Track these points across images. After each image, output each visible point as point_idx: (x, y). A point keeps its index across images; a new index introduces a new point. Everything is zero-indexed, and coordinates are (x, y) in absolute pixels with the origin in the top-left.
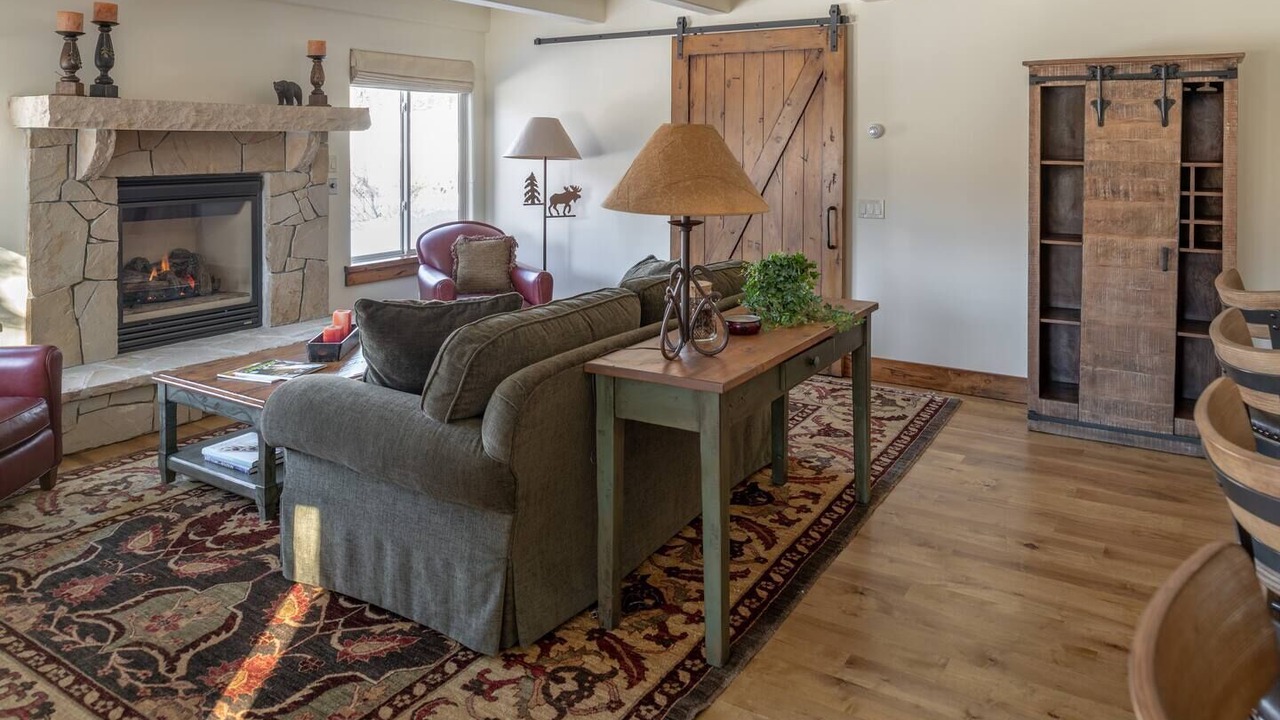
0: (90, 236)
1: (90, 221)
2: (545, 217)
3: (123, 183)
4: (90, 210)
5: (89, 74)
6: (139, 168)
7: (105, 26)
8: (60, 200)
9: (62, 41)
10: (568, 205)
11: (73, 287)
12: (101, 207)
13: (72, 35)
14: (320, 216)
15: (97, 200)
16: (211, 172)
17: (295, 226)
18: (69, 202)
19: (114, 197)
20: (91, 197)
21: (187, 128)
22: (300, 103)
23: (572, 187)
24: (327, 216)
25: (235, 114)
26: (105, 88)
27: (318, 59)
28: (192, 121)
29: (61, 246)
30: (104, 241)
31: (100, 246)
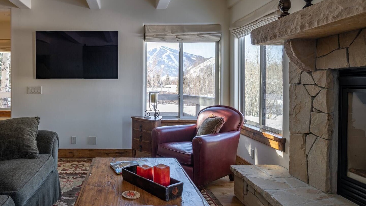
0: (312, 107)
1: (312, 97)
4: (313, 90)
8: (299, 83)
11: (305, 135)
12: (317, 89)
15: (315, 84)
18: (304, 85)
20: (312, 82)
30: (320, 112)
31: (318, 114)
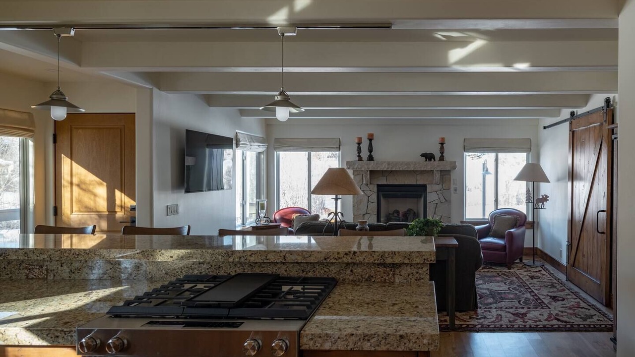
0: (368, 201)
1: (369, 197)
2: (534, 209)
3: (378, 186)
4: (368, 193)
5: (365, 154)
6: (383, 181)
7: (371, 140)
9: (357, 145)
10: (543, 204)
11: (364, 215)
12: (371, 192)
13: (359, 144)
14: (447, 201)
16: (406, 183)
17: (437, 204)
18: (363, 191)
19: (375, 189)
20: (369, 190)
21: (385, 169)
22: (435, 161)
23: (545, 195)
24: (450, 201)
25: (401, 165)
26: (371, 158)
27: (442, 144)
28: (387, 167)
29: (361, 203)
30: (373, 203)
31: (372, 204)
